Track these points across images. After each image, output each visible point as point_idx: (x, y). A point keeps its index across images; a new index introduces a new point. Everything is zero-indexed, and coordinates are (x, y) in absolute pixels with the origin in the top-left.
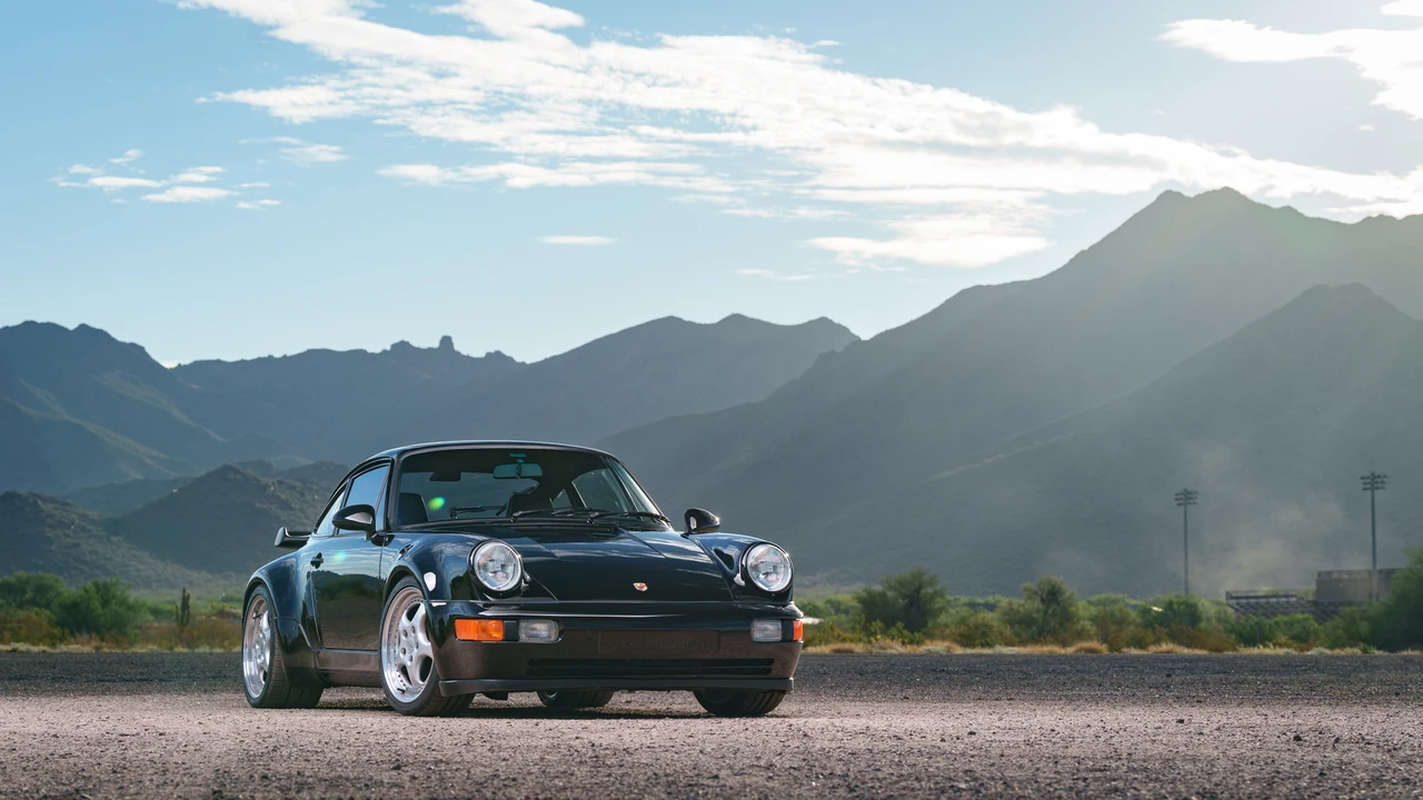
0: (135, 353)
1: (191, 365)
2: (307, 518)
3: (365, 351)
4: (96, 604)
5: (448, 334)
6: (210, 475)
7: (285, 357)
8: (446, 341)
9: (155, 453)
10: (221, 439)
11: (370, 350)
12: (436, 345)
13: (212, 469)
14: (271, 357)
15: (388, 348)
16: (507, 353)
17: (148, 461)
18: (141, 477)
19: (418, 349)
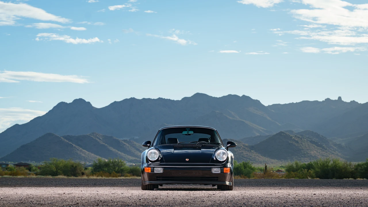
0: (257, 102)
1: (272, 105)
2: (303, 145)
3: (318, 101)
4: (243, 168)
5: (340, 96)
6: (277, 134)
7: (297, 103)
8: (340, 98)
9: (263, 128)
10: (280, 125)
11: (319, 101)
12: (337, 99)
13: (278, 132)
14: (293, 103)
15: (324, 100)
16: (356, 101)
17: (261, 131)
18: (259, 135)
19: (332, 100)
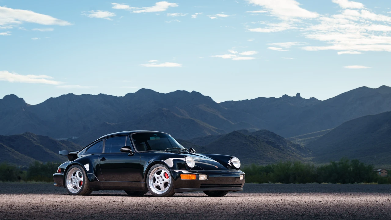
0: (208, 99)
1: (224, 102)
2: (258, 146)
3: (275, 98)
6: (230, 134)
7: (251, 99)
8: (298, 94)
9: (215, 128)
10: (233, 123)
13: (231, 132)
14: (247, 100)
15: (281, 97)
16: (316, 98)
17: (212, 130)
18: (210, 135)
19: (290, 97)
